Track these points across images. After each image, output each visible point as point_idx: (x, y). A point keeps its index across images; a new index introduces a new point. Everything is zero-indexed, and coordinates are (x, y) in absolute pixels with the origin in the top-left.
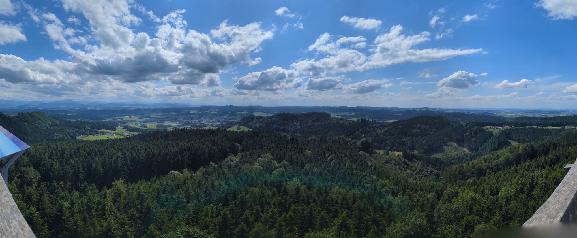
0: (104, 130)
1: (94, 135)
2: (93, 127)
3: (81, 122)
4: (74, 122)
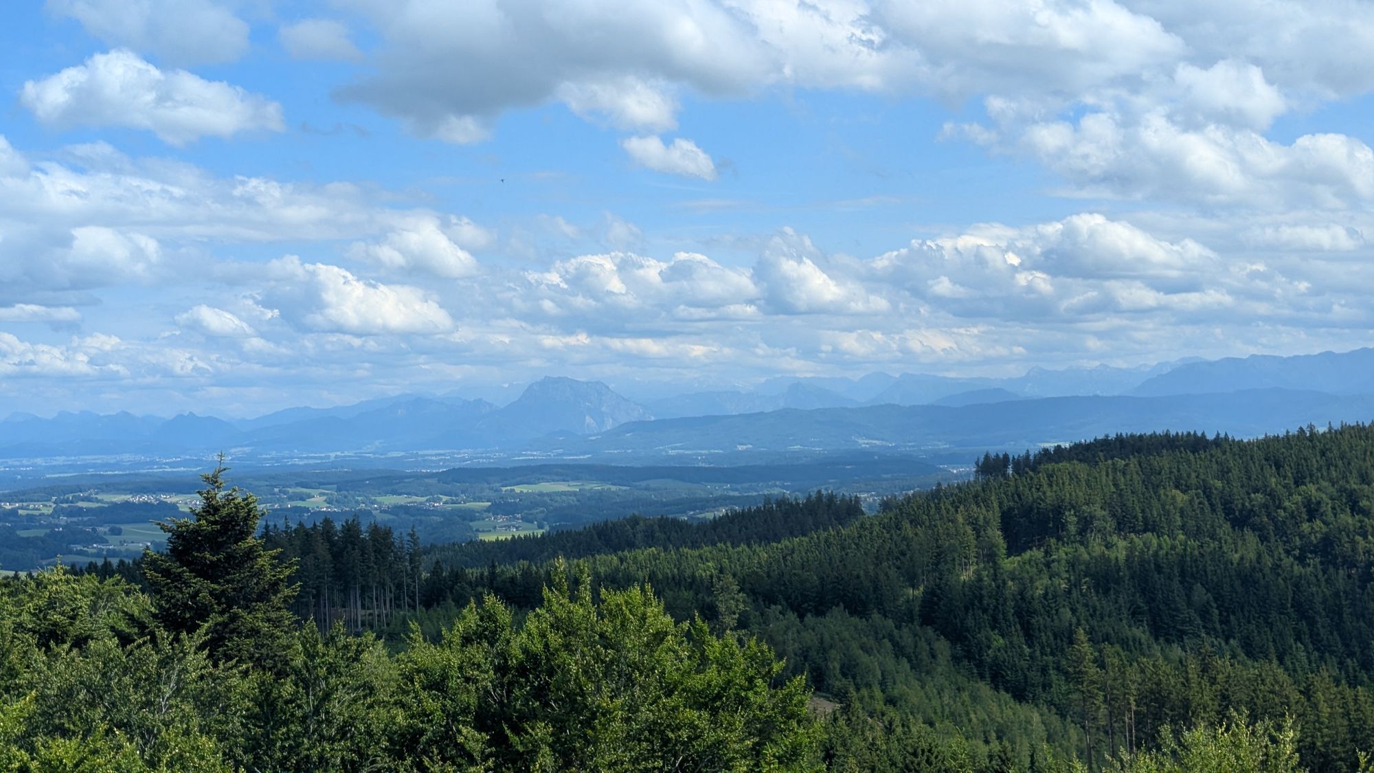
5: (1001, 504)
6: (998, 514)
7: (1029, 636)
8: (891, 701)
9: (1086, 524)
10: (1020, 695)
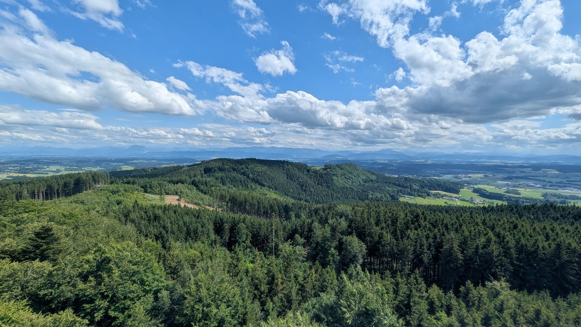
0: (440, 192)
1: (424, 198)
2: (422, 187)
3: (406, 179)
4: (395, 178)
5: (204, 167)
6: (203, 169)
7: (207, 187)
8: (187, 196)
9: (215, 170)
10: (205, 194)
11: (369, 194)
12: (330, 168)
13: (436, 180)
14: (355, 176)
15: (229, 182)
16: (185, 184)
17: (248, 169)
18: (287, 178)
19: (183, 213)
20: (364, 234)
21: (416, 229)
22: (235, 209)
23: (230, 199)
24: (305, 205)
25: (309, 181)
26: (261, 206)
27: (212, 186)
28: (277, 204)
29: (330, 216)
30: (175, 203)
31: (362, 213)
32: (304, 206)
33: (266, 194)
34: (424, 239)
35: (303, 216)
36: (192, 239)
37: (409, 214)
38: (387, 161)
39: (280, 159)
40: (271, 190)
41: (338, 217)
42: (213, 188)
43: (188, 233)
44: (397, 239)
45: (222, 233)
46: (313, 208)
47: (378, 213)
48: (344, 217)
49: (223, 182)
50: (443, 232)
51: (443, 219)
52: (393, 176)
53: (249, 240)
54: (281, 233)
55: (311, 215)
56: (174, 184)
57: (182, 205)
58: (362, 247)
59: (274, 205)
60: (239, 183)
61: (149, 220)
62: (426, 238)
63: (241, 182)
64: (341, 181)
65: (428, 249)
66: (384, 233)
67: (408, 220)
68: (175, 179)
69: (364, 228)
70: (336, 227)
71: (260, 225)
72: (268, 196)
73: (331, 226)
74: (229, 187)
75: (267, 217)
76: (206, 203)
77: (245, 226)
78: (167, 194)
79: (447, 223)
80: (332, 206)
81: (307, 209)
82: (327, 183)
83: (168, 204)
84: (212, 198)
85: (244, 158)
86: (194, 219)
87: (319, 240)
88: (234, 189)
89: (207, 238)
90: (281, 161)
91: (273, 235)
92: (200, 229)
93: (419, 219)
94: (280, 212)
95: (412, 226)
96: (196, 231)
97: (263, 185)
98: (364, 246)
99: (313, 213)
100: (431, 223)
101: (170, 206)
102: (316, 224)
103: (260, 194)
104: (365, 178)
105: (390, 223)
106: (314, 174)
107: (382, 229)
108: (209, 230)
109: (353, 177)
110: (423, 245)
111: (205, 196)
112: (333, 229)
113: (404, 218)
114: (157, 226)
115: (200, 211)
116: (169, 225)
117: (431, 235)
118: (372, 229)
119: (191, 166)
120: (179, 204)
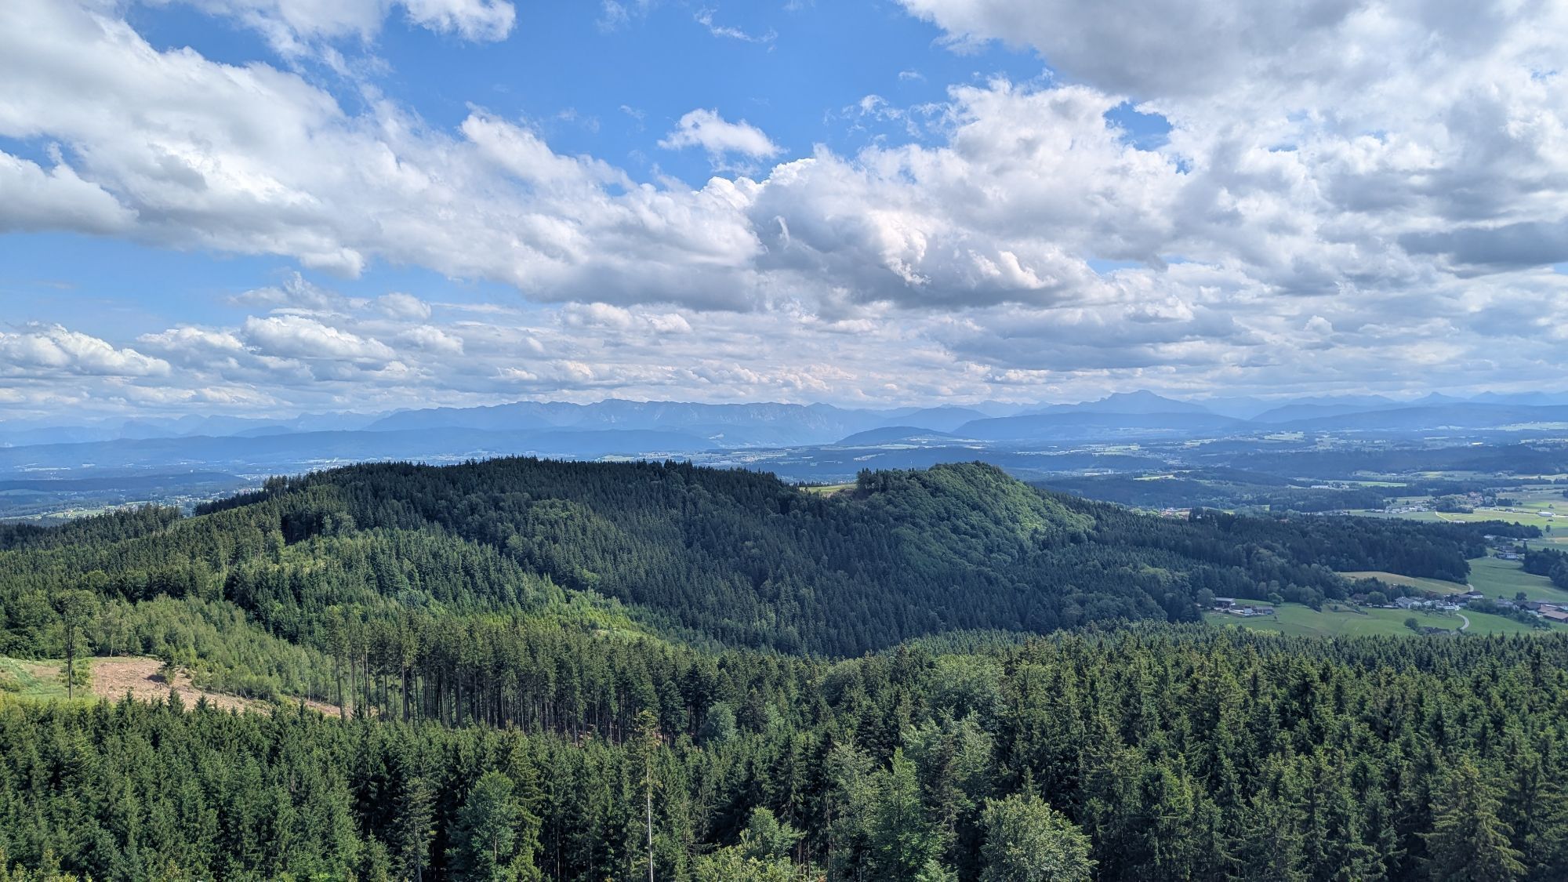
0: (1381, 576)
1: (1316, 607)
3: (1227, 523)
4: (1177, 522)
5: (281, 512)
6: (279, 519)
7: (300, 602)
8: (202, 656)
9: (337, 524)
10: (293, 639)
11: (1068, 599)
12: (884, 489)
13: (1359, 521)
14: (997, 522)
15: (410, 577)
16: (191, 598)
17: (498, 508)
18: (689, 545)
19: (196, 742)
20: (1073, 785)
21: (1304, 749)
22: (448, 701)
23: (420, 659)
24: (781, 667)
25: (790, 552)
26: (576, 682)
27: (329, 600)
28: (649, 666)
29: (903, 712)
30: (147, 693)
31: (1055, 688)
32: (776, 672)
33: (594, 626)
34: (1346, 792)
35: (774, 717)
36: (249, 865)
37: (1263, 683)
38: (1135, 448)
39: (650, 457)
40: (615, 602)
41: (948, 716)
42: (337, 609)
43: (228, 837)
44: (1225, 801)
45: (398, 828)
46: (820, 680)
47: (1129, 683)
48: (974, 714)
49: (380, 579)
50: (1429, 757)
51: (1420, 695)
52: (1169, 512)
53: (530, 851)
54: (681, 806)
55: (815, 710)
56: (133, 601)
57: (190, 702)
58: (1072, 843)
59: (638, 672)
60: (459, 578)
61: (26, 785)
62: (1354, 784)
63: (468, 571)
64: (936, 548)
65: (1370, 837)
66: (1167, 772)
67: (1266, 707)
68: (139, 575)
69: (1069, 756)
70: (943, 759)
71: (578, 772)
72: (603, 632)
73: (918, 759)
74: (411, 601)
75: (604, 733)
76: (300, 686)
77: (510, 783)
78: (102, 651)
79: (1439, 716)
80: (905, 665)
81: (791, 684)
82: (873, 560)
83: (113, 705)
84: (329, 661)
85: (478, 460)
86: (253, 768)
87: (868, 825)
88: (439, 608)
89: (324, 856)
90: (655, 465)
91: (645, 820)
92: (287, 811)
93: (1313, 701)
94: (664, 708)
95: (1286, 734)
96: (270, 823)
97: (577, 584)
98: (1082, 843)
99: (823, 700)
100: (1366, 719)
101: (129, 710)
102: (845, 751)
103: (564, 626)
104: (1042, 529)
105: (1187, 727)
106: (809, 517)
107: (1153, 755)
108: (330, 816)
109: (991, 526)
110: (1343, 820)
111: (297, 650)
112: (931, 772)
113: (1246, 701)
114: (67, 812)
115: (283, 726)
116: (130, 802)
117: (1376, 770)
118: (1109, 759)
119: (215, 507)
120: (173, 697)
